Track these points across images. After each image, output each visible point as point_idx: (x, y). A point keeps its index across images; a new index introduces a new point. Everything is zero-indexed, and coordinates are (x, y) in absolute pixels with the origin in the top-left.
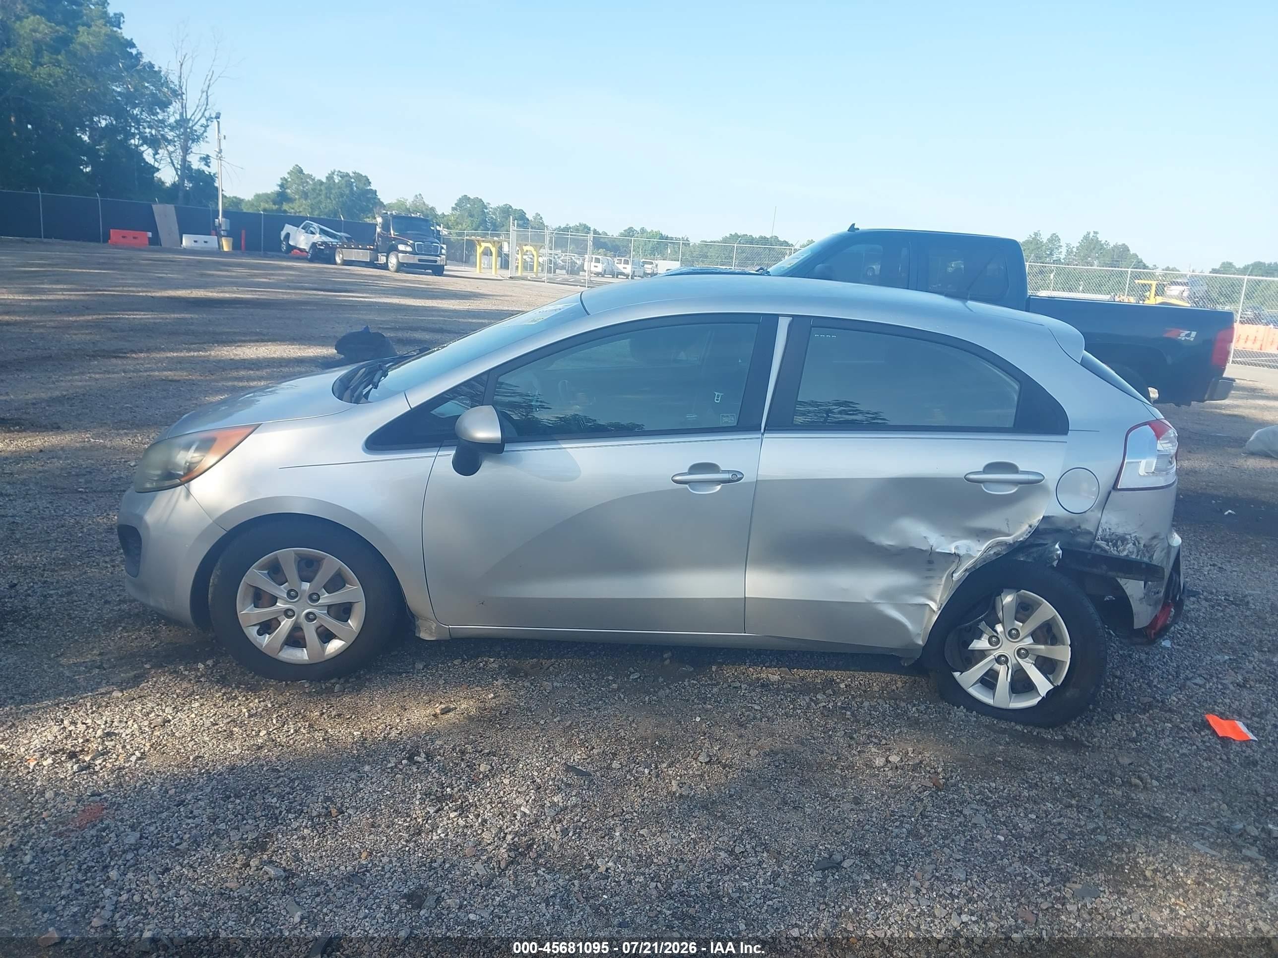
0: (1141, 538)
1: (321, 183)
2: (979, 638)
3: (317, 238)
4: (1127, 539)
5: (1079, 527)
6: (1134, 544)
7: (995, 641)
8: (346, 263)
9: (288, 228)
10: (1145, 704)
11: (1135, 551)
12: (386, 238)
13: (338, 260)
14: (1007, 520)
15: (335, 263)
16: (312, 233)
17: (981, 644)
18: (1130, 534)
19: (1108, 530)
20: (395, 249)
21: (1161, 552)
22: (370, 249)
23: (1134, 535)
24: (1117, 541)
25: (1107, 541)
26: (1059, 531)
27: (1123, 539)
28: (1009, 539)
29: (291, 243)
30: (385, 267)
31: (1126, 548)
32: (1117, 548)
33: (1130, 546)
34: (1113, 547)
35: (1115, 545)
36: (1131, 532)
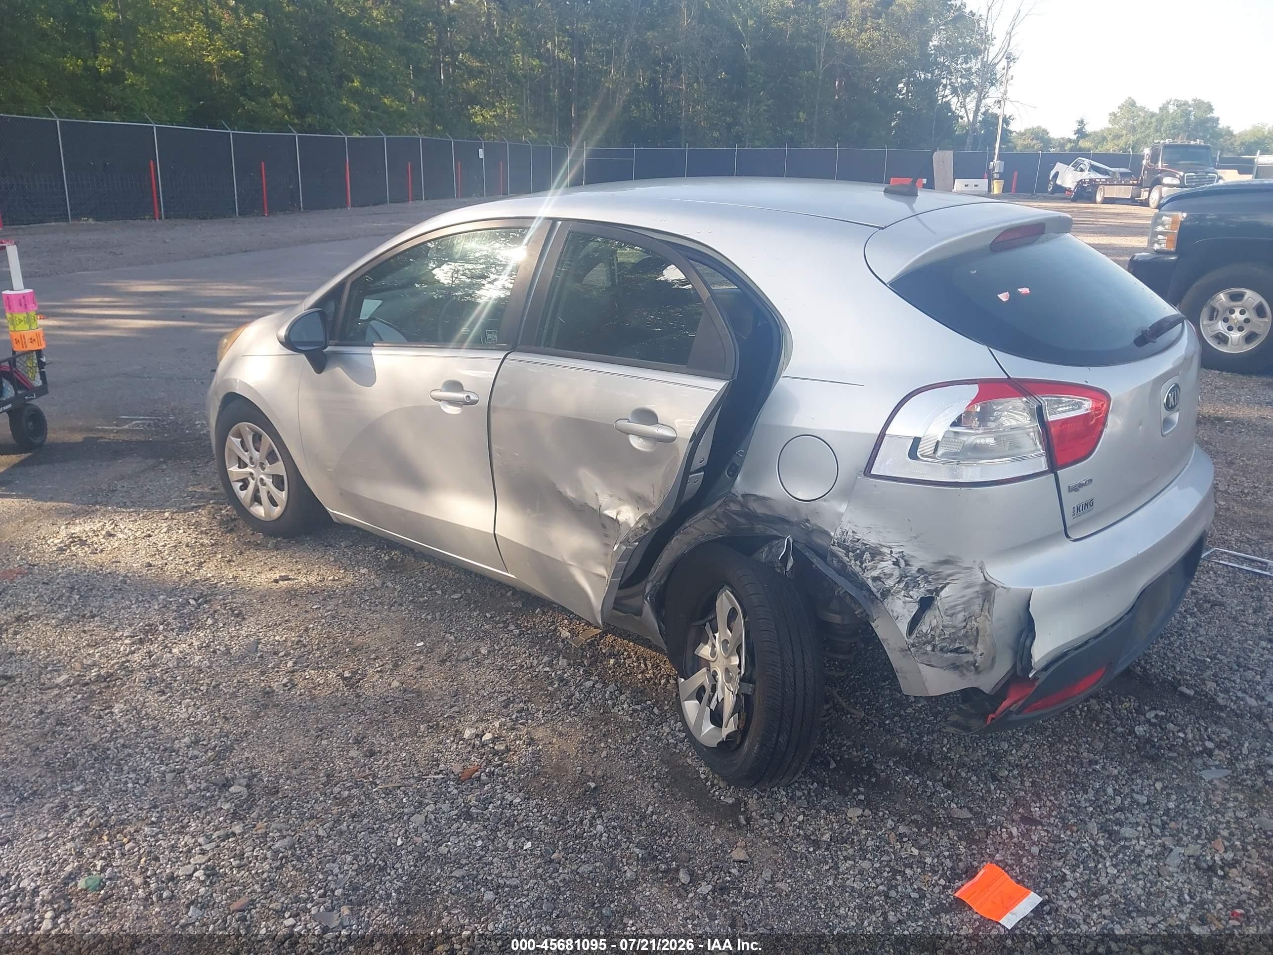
0: (914, 557)
1: (1153, 115)
2: (706, 642)
3: (1087, 175)
4: (882, 554)
6: (896, 563)
8: (1106, 201)
9: (1059, 167)
12: (1153, 171)
13: (1099, 198)
14: (653, 487)
15: (1095, 202)
16: (1082, 170)
17: (704, 650)
18: (890, 548)
19: (850, 533)
20: (1158, 182)
21: (966, 588)
22: (1133, 184)
23: (900, 550)
24: (863, 553)
25: (847, 550)
27: (876, 553)
29: (1059, 182)
30: (1145, 203)
31: (879, 566)
32: (862, 563)
33: (887, 565)
34: (855, 560)
35: (859, 557)
36: (891, 545)
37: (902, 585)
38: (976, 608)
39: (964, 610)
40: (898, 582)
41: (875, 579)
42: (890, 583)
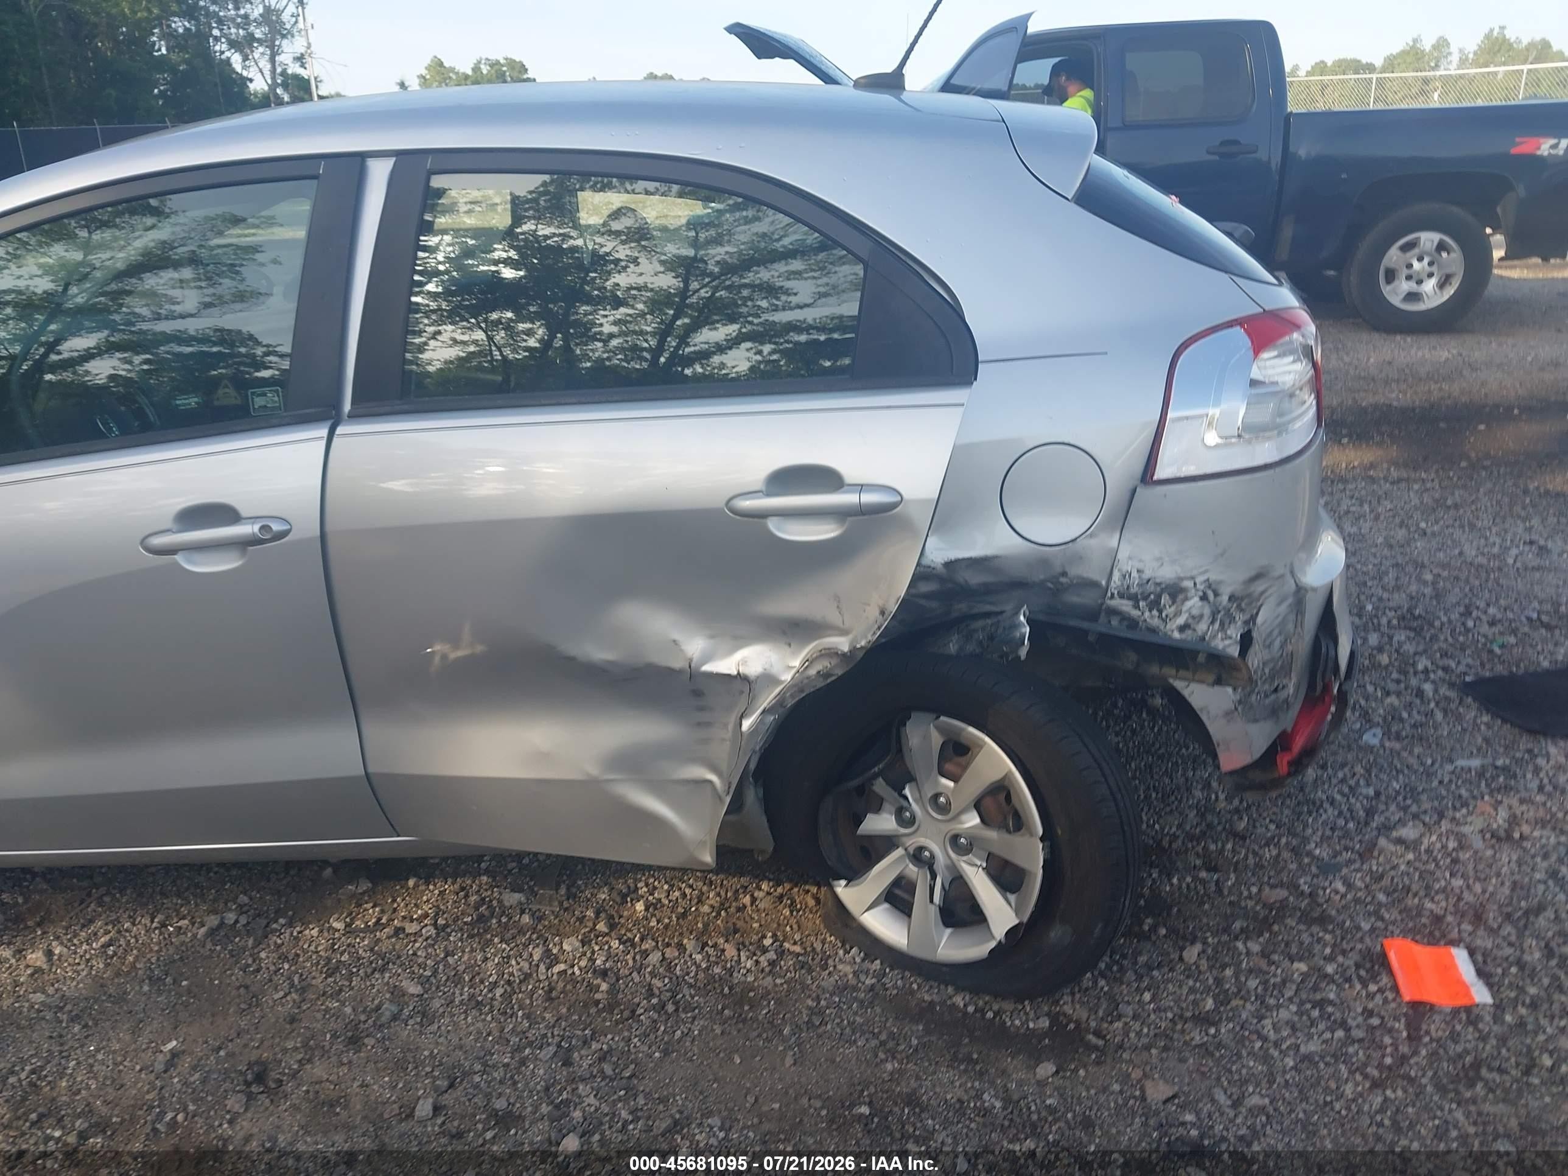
0: (1220, 582)
2: (878, 810)
4: (1183, 590)
5: (1064, 574)
6: (1204, 598)
7: (906, 820)
10: (1269, 907)
11: (1207, 611)
14: (837, 599)
17: (880, 823)
18: (1193, 578)
19: (1134, 574)
21: (1279, 604)
23: (1204, 577)
24: (1159, 597)
25: (1135, 599)
26: (1018, 585)
27: (1176, 591)
28: (843, 644)
31: (1184, 609)
32: (1160, 612)
33: (1193, 604)
34: (1150, 611)
35: (1155, 605)
36: (1194, 573)
37: (1217, 625)
38: (1290, 627)
39: (1280, 633)
40: (1212, 623)
41: (1182, 629)
42: (1202, 627)
